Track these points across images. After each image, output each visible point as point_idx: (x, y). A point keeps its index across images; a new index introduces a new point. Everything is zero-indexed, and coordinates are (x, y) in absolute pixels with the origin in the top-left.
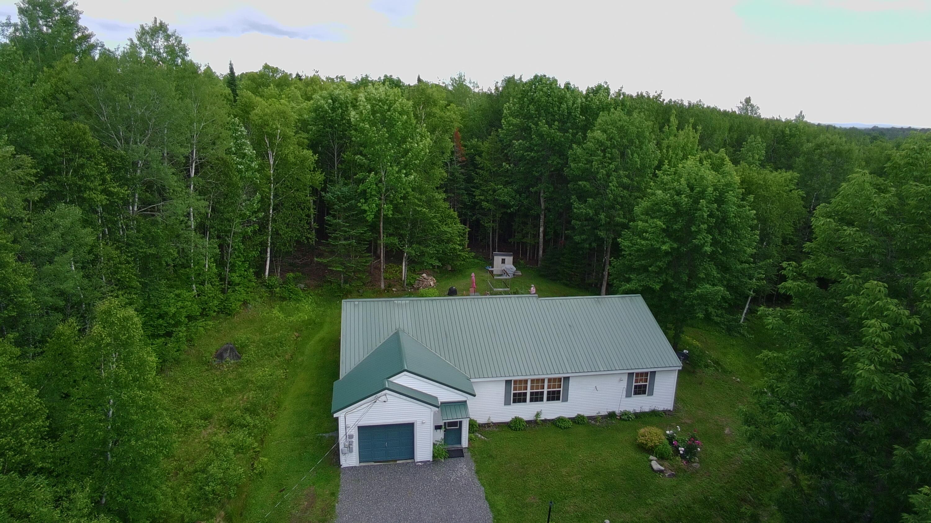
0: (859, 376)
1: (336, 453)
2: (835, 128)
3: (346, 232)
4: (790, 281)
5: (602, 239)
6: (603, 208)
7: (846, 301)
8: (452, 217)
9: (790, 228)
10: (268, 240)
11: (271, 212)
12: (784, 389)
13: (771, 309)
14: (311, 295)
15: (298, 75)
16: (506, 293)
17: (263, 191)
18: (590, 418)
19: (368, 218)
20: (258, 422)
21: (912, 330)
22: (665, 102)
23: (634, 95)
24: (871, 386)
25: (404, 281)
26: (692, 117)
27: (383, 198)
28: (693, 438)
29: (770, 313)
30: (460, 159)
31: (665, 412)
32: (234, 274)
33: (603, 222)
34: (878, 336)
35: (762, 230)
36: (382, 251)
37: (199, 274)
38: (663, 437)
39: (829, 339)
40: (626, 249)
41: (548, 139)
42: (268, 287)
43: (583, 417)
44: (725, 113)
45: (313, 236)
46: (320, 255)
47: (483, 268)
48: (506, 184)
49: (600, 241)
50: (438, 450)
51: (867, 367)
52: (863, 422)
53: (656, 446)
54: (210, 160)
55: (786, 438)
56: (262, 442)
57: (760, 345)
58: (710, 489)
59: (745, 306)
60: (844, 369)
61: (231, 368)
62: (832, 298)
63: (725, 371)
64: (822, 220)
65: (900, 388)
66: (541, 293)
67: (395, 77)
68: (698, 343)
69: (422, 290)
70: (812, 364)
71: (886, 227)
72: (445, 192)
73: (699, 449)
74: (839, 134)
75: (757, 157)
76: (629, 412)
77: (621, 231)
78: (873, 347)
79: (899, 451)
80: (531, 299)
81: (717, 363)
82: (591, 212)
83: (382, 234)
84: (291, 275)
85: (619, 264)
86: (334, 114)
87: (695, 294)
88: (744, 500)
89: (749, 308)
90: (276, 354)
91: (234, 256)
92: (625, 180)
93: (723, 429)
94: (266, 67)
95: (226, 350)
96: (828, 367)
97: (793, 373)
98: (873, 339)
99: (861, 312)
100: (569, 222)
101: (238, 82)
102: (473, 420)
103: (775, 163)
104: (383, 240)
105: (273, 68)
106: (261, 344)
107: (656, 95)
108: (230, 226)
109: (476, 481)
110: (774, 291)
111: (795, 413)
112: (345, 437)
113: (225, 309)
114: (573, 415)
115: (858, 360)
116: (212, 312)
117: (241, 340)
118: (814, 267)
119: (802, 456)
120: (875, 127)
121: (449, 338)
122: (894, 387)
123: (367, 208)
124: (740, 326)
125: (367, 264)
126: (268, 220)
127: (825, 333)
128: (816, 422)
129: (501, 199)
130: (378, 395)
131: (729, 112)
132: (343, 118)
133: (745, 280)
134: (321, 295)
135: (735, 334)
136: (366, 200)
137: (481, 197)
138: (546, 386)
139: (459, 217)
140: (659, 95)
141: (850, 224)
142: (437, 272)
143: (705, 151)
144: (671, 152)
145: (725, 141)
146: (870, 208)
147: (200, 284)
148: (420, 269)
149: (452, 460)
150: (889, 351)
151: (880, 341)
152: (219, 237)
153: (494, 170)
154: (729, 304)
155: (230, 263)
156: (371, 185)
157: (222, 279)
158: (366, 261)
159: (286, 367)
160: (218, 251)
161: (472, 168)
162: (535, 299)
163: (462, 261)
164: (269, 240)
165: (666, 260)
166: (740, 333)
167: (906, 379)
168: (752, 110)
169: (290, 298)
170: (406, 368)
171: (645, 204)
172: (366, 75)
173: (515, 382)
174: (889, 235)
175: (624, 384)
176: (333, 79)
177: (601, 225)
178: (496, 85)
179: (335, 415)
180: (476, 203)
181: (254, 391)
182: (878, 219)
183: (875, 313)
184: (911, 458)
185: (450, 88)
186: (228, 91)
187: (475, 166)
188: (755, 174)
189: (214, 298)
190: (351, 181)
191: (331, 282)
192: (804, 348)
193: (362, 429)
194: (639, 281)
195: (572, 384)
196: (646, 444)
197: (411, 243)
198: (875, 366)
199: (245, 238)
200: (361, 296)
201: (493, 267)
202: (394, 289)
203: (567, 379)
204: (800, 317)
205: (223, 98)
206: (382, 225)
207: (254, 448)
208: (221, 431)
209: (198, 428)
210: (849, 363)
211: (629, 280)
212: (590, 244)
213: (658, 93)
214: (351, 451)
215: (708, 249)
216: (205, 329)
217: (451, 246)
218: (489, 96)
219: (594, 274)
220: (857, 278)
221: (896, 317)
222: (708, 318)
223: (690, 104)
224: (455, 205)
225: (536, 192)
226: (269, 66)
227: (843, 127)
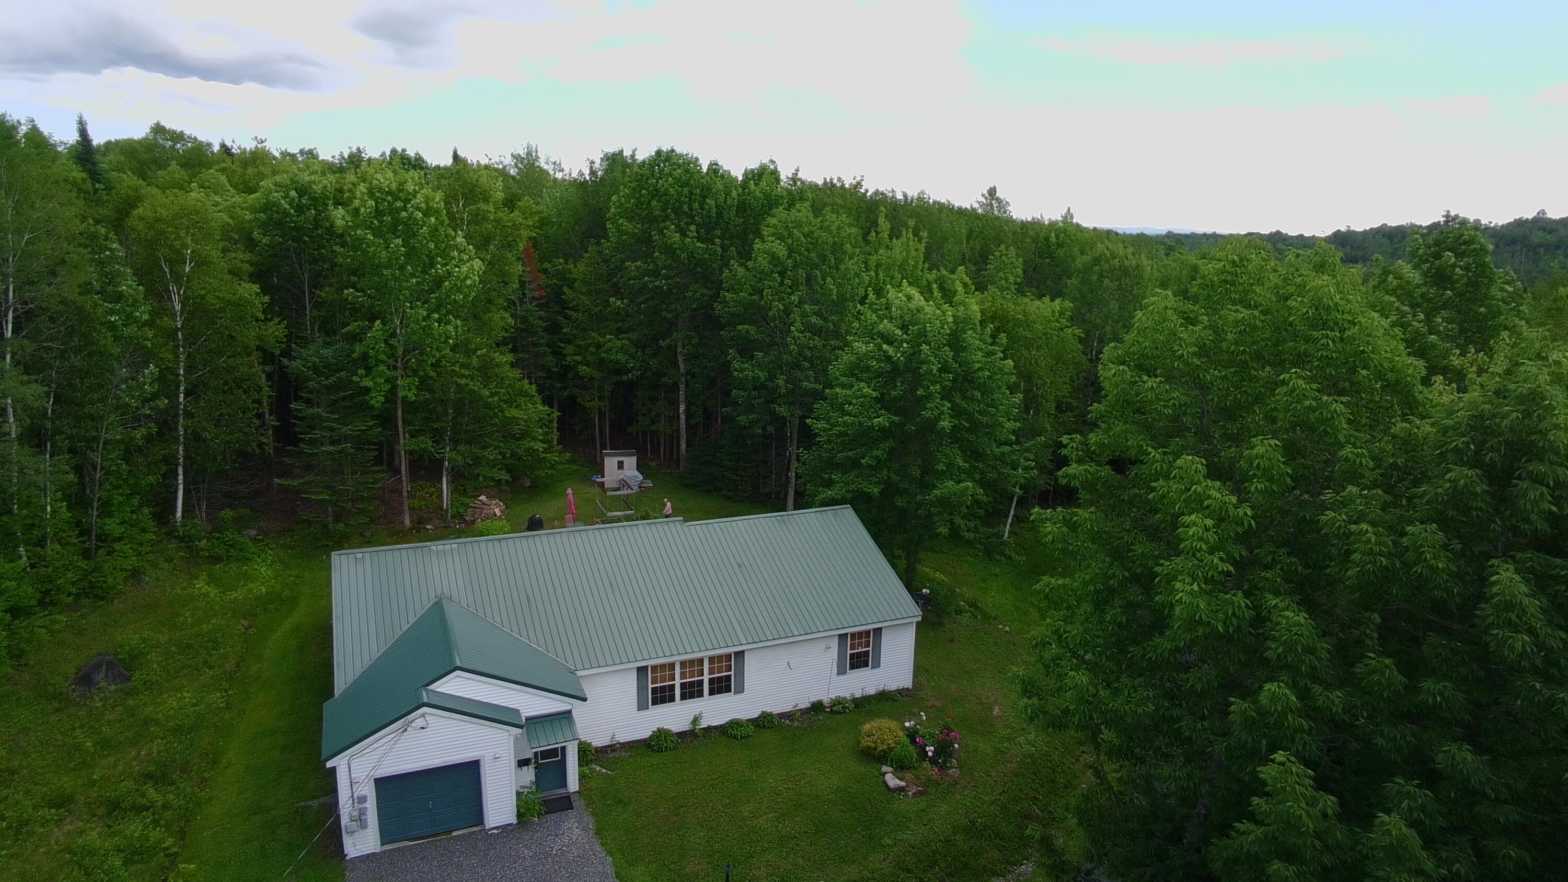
0: (1180, 601)
1: (335, 835)
2: (1117, 234)
3: (333, 430)
4: (1074, 465)
5: (783, 417)
6: (781, 367)
7: (1153, 489)
8: (526, 394)
9: (1065, 386)
10: (178, 452)
11: (181, 400)
12: (1076, 635)
13: (1048, 511)
14: (271, 549)
15: (223, 146)
16: (628, 518)
17: (162, 359)
18: (782, 715)
19: (373, 402)
20: (171, 797)
21: (1243, 524)
22: (868, 194)
23: (820, 182)
24: (1195, 615)
25: (447, 510)
26: (911, 217)
27: (399, 364)
28: (947, 729)
29: (1048, 516)
30: (536, 294)
31: (900, 692)
32: (107, 520)
33: (783, 391)
34: (1201, 539)
35: (1026, 392)
36: (403, 459)
37: (33, 526)
38: (901, 734)
39: (1134, 551)
40: (822, 433)
41: (684, 256)
42: (181, 539)
43: (771, 714)
44: (961, 212)
45: (268, 439)
46: (285, 473)
47: (587, 479)
48: (618, 332)
49: (780, 421)
50: (526, 803)
51: (1188, 588)
52: (1186, 673)
53: (891, 749)
54: (44, 305)
55: (1084, 711)
56: (182, 834)
57: (1036, 571)
58: (977, 806)
59: (1009, 512)
60: (1157, 594)
61: (111, 701)
62: (1134, 487)
63: (986, 617)
64: (1113, 369)
65: (1234, 614)
66: (689, 515)
67: (411, 153)
68: (943, 576)
69: (479, 524)
70: (1112, 591)
71: (1198, 375)
72: (511, 351)
73: (956, 746)
74: (1123, 242)
75: (1012, 279)
76: (844, 699)
77: (813, 403)
78: (1194, 555)
79: (1238, 706)
80: (671, 525)
81: (974, 605)
82: (762, 375)
83: (401, 430)
84: (227, 514)
85: (812, 457)
86: (302, 218)
87: (931, 497)
88: (1028, 817)
89: (1014, 516)
90: (205, 662)
91: (108, 486)
92: (814, 319)
93: (991, 710)
94: (158, 129)
95: (98, 667)
96: (1135, 594)
97: (1087, 607)
98: (1194, 545)
99: (1173, 504)
100: (727, 394)
101: (98, 157)
102: (585, 743)
103: (1038, 288)
104: (404, 443)
105: (174, 132)
106: (173, 648)
107: (854, 182)
108: (97, 428)
109: (598, 847)
110: (1050, 485)
111: (1093, 669)
112: (351, 802)
113: (92, 587)
114: (755, 714)
115: (1175, 578)
116: (63, 597)
117: (129, 645)
118: (1106, 441)
119: (1107, 735)
120: (1169, 232)
121: (533, 605)
122: (1226, 614)
123: (370, 384)
124: (1003, 543)
125: (377, 486)
126: (176, 415)
127: (1127, 541)
128: (1125, 680)
129: (612, 357)
130: (410, 717)
131: (966, 209)
132: (317, 223)
133: (1007, 470)
134: (290, 547)
135: (998, 557)
136: (369, 369)
137: (576, 358)
138: (706, 671)
139: (539, 394)
140: (859, 184)
141: (1151, 373)
142: (506, 491)
143: (934, 271)
144: (881, 276)
145: (964, 254)
146: (1176, 348)
147: (35, 545)
148: (475, 489)
149: (553, 816)
150: (1215, 560)
151: (1204, 547)
152: (72, 451)
153: (596, 310)
154: (987, 511)
155: (99, 499)
156: (376, 344)
157: (84, 532)
158: (375, 479)
159: (227, 687)
160: (71, 477)
161: (557, 308)
162: (677, 524)
163: (550, 468)
164: (181, 452)
165: (888, 444)
166: (1005, 556)
167: (1239, 599)
168: (999, 207)
169: (229, 557)
170: (459, 664)
171: (846, 358)
172: (358, 149)
173: (654, 668)
174: (1203, 388)
175: (834, 653)
176: (293, 156)
177: (780, 396)
178: (591, 167)
179: (329, 764)
180: (567, 368)
181: (162, 739)
182: (1187, 364)
183: (1192, 505)
184: (1254, 714)
185: (513, 172)
186: (78, 174)
187: (563, 305)
188: (1011, 305)
189: (67, 570)
190: (338, 337)
191: (309, 522)
192: (1100, 568)
193: (381, 783)
194: (847, 484)
195: (751, 664)
196: (875, 748)
197: (455, 442)
198: (1198, 585)
199: (129, 452)
200: (368, 543)
201: (603, 476)
202: (429, 527)
203: (740, 655)
204: (1092, 520)
205: (69, 187)
206: (400, 413)
207: (167, 849)
208: (93, 825)
209: (43, 825)
210: (1163, 584)
211: (829, 484)
212: (764, 428)
213: (858, 179)
214: (363, 825)
215: (945, 424)
216: (50, 631)
217: (526, 444)
218: (580, 185)
219: (774, 477)
220: (1165, 453)
221: (1220, 509)
222: (955, 534)
223: (905, 196)
224: (530, 373)
225: (669, 347)
226: (164, 128)
227: (1128, 232)
